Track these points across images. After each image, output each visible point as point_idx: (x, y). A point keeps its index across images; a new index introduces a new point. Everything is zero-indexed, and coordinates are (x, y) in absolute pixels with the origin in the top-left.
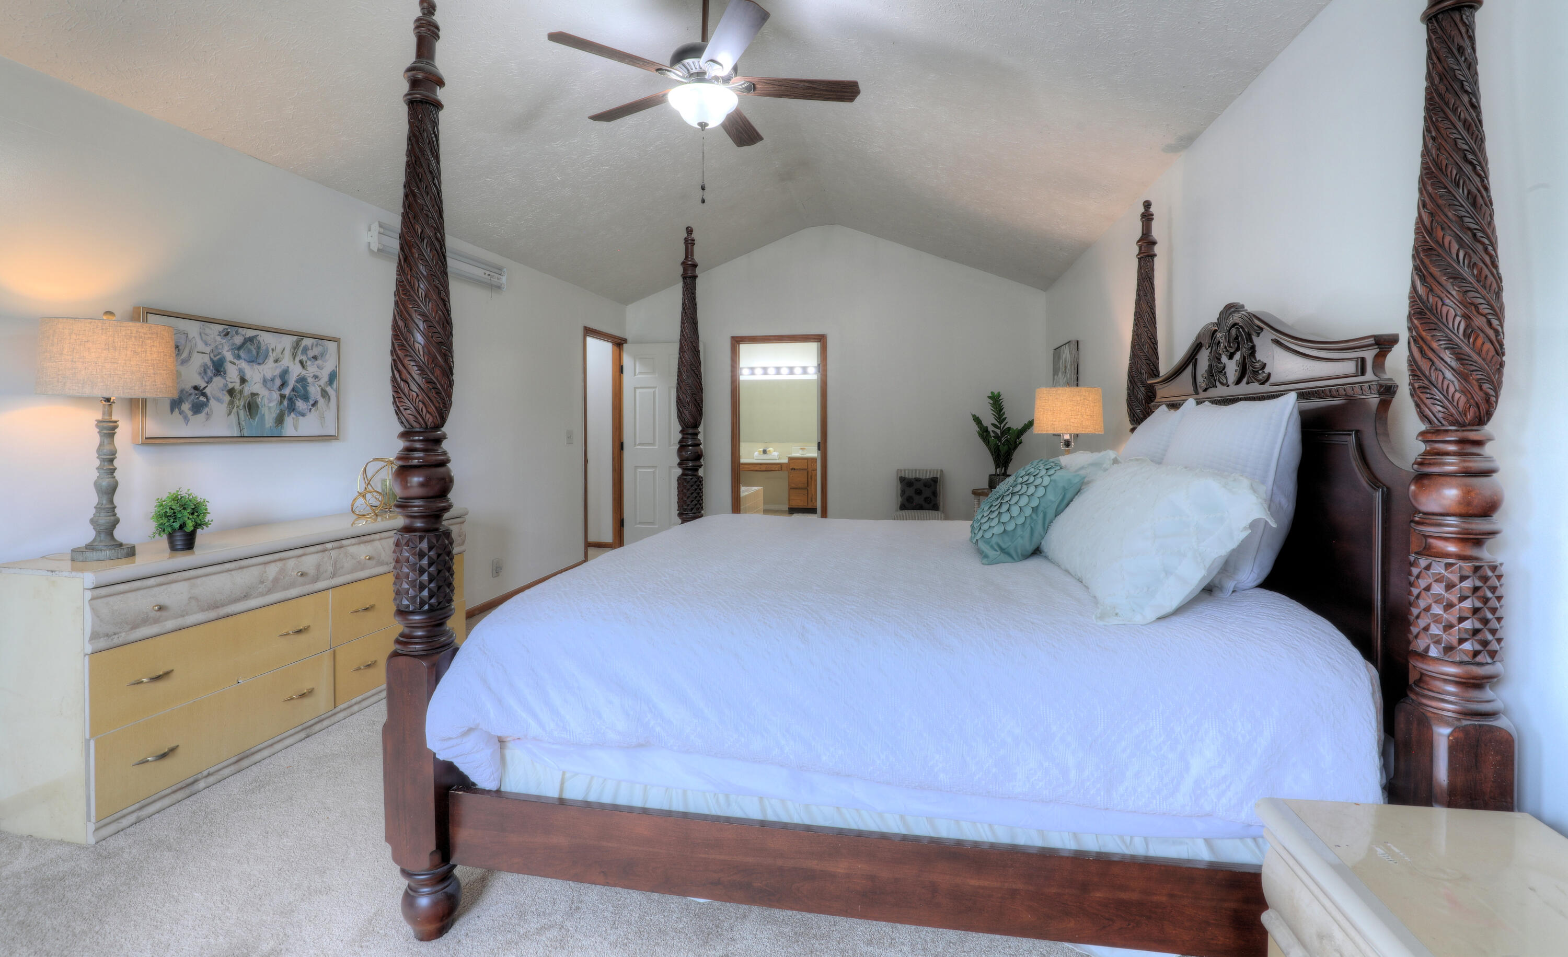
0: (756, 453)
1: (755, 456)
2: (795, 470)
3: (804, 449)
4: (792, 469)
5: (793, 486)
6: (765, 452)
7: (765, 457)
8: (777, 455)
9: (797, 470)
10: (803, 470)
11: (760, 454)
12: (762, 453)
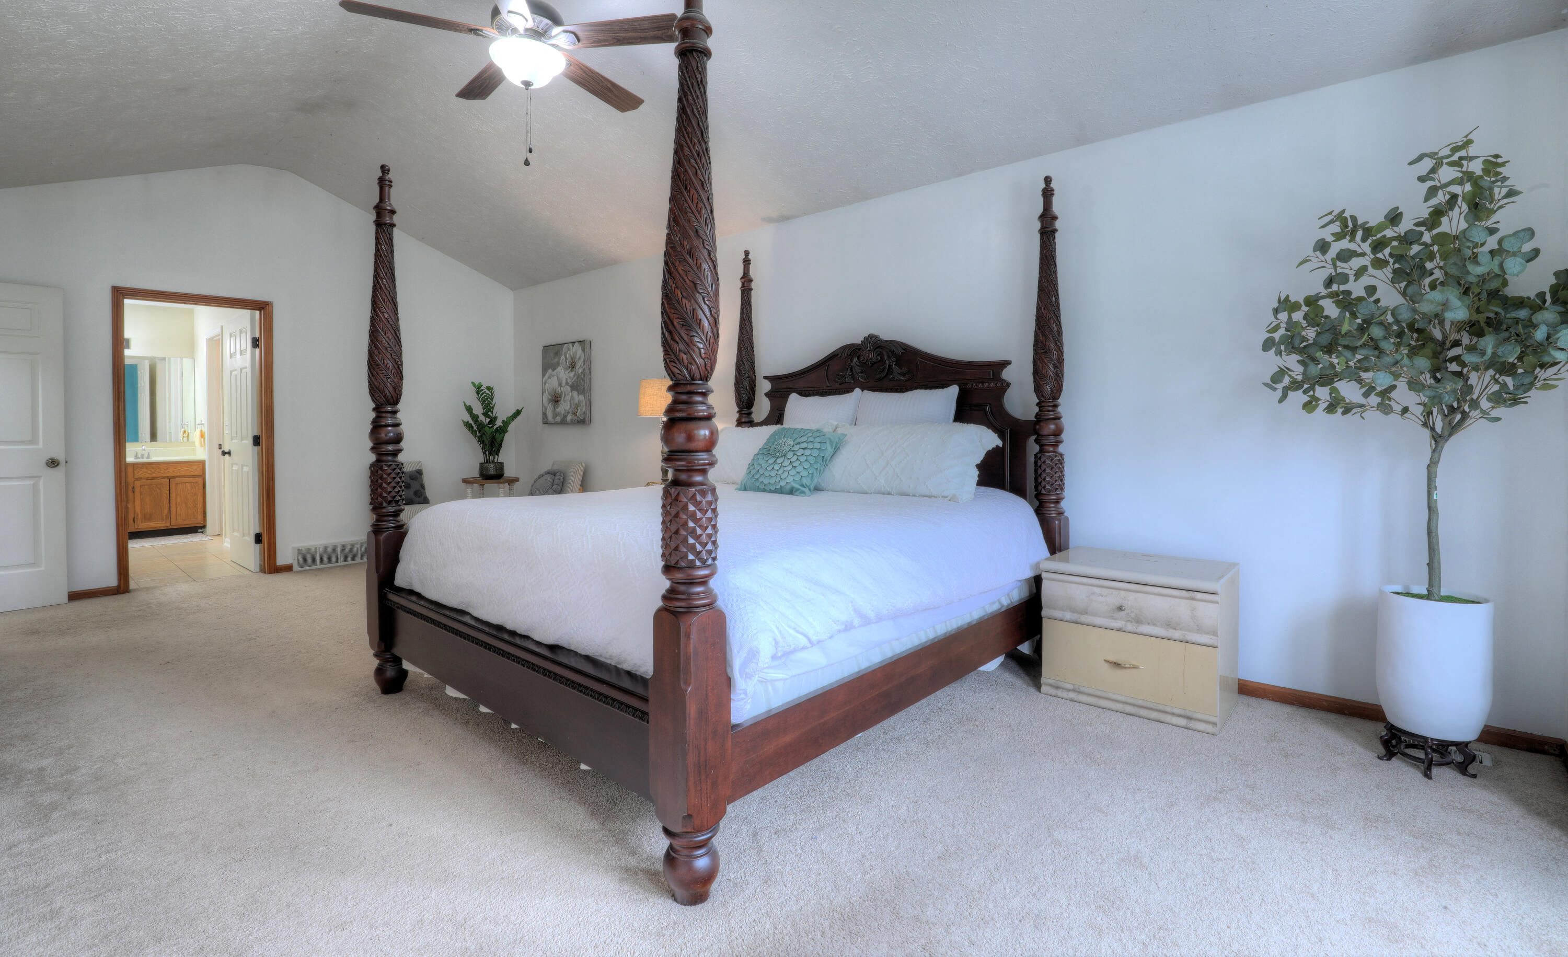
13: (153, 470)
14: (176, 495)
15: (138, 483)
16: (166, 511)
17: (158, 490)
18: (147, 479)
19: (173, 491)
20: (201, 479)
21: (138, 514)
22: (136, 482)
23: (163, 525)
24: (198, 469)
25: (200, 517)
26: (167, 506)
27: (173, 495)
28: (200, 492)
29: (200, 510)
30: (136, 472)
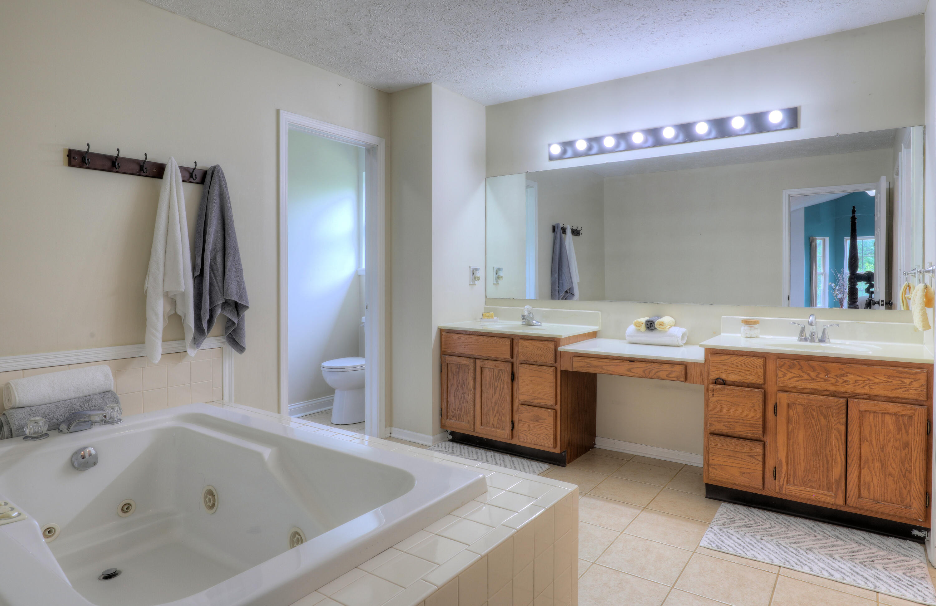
0: (631, 328)
1: (626, 335)
2: (724, 383)
3: (755, 322)
4: (716, 382)
5: (720, 427)
6: (650, 326)
7: (651, 337)
8: (680, 335)
9: (733, 384)
10: (749, 386)
11: (639, 330)
12: (643, 328)
13: (813, 374)
14: (861, 439)
15: (784, 398)
16: (837, 471)
17: (822, 418)
18: (801, 392)
19: (854, 427)
20: (922, 410)
21: (781, 464)
22: (780, 394)
23: (831, 500)
24: (916, 384)
25: (917, 506)
26: (840, 459)
27: (854, 438)
28: (918, 442)
29: (917, 488)
30: (780, 374)
